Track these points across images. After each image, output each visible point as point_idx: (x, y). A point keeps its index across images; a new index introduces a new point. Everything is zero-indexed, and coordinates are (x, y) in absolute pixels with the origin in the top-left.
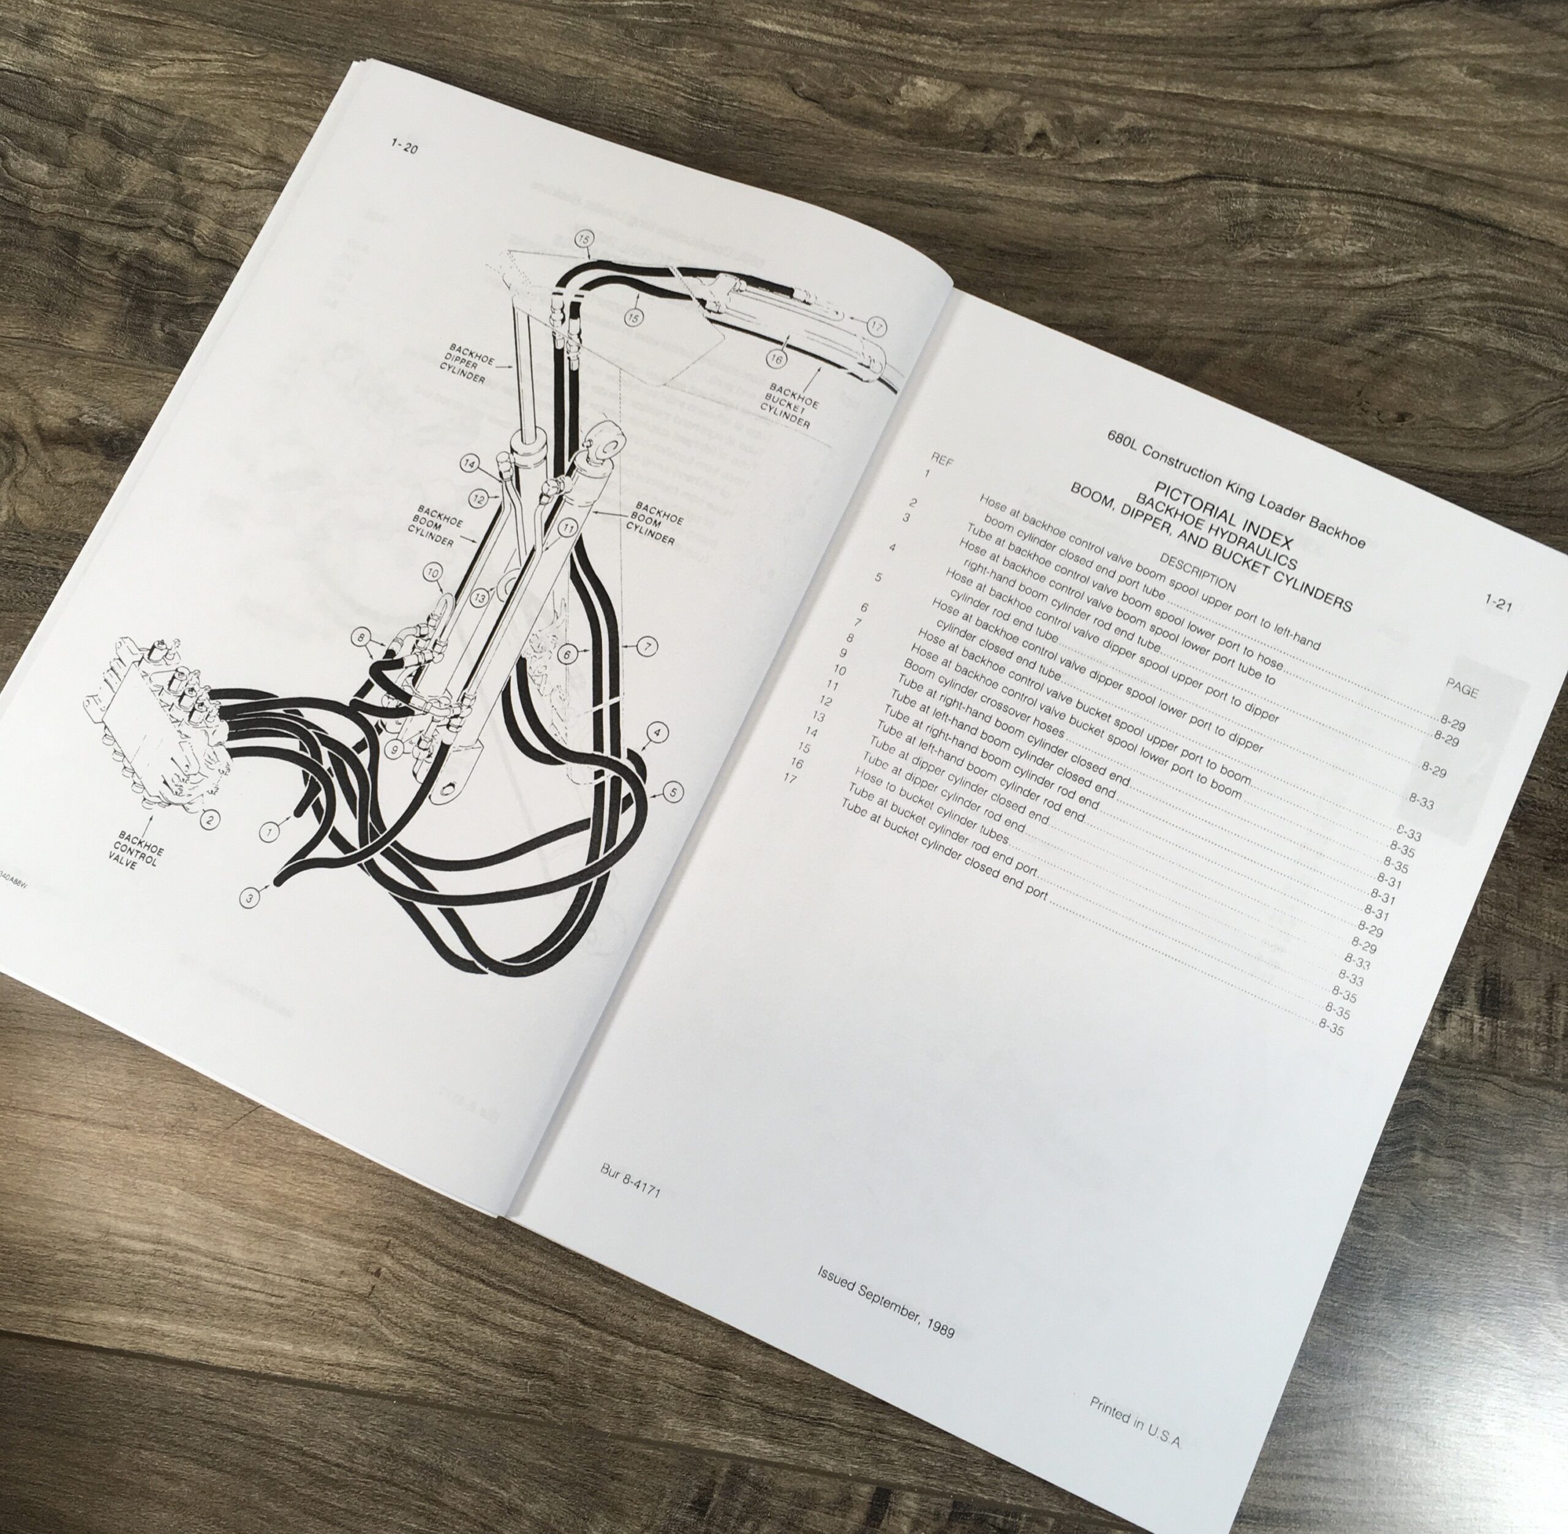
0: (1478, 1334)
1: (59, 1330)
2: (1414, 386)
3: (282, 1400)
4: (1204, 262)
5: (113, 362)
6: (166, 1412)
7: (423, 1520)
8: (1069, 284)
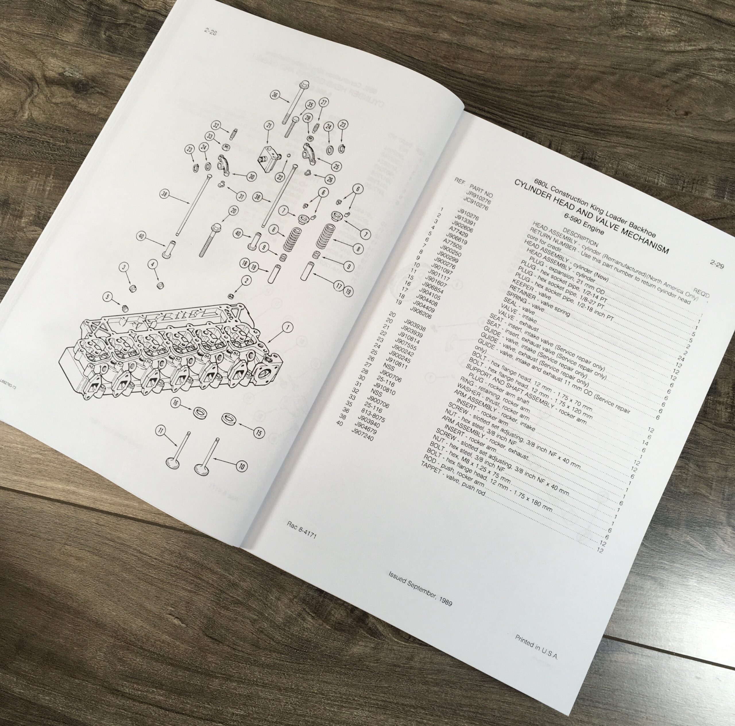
0: (688, 539)
1: (31, 489)
2: (693, 99)
3: (132, 528)
4: (598, 34)
5: (81, 48)
6: (78, 529)
7: (193, 586)
8: (534, 41)
